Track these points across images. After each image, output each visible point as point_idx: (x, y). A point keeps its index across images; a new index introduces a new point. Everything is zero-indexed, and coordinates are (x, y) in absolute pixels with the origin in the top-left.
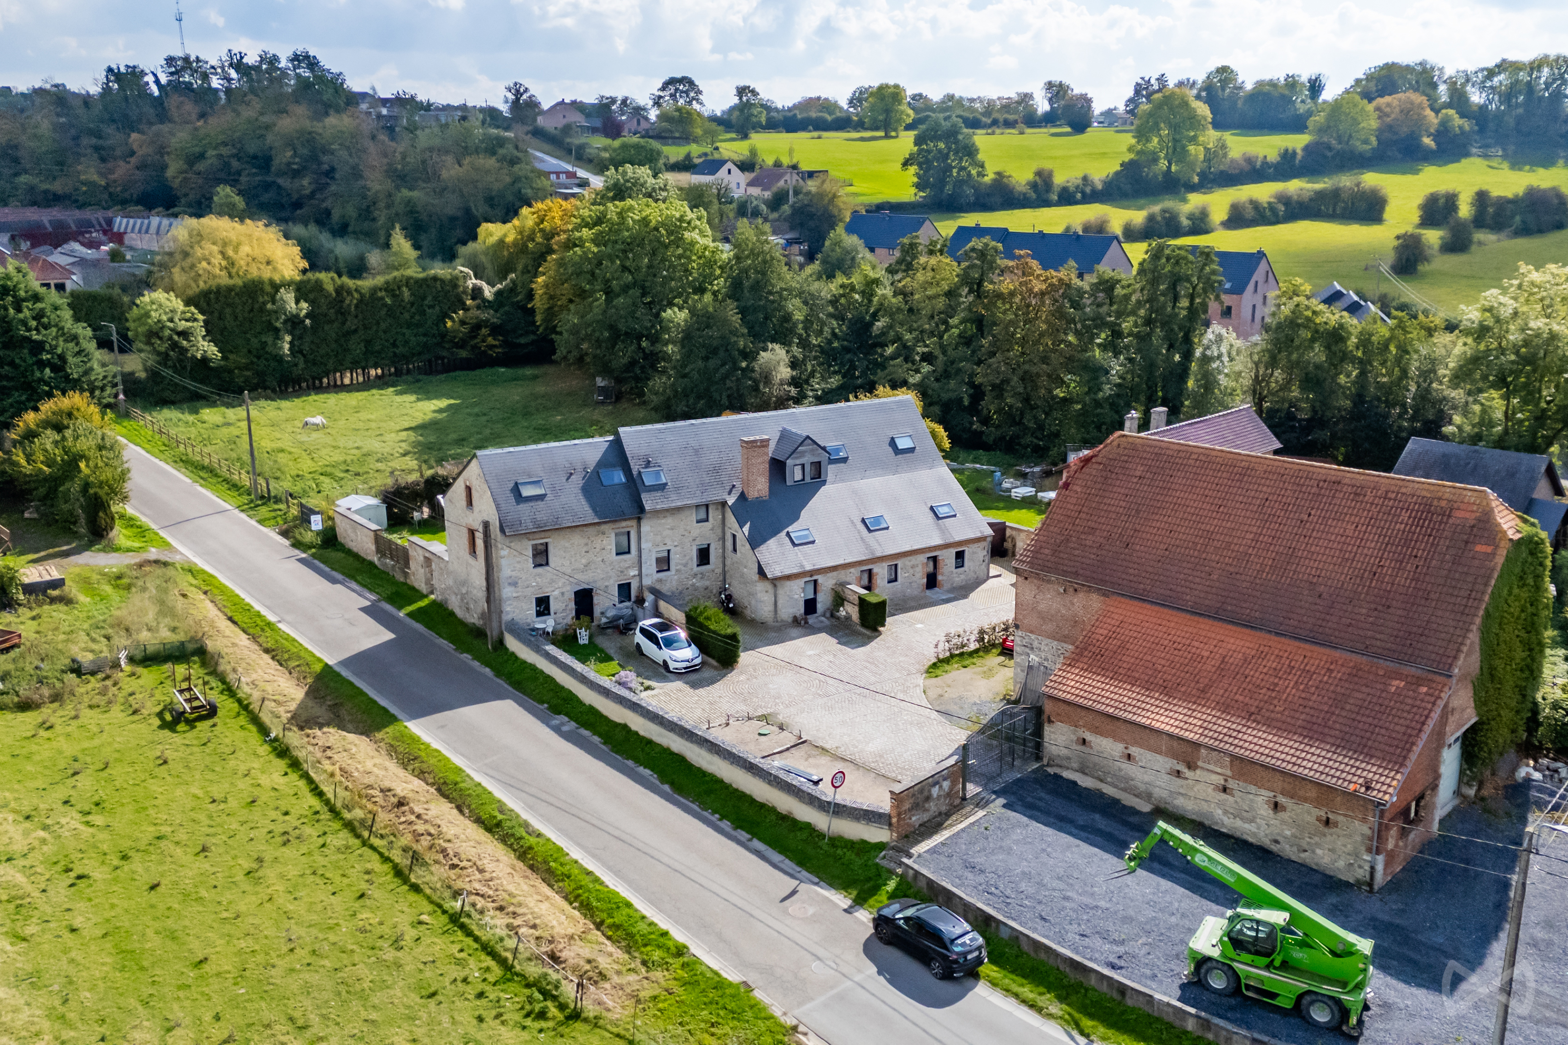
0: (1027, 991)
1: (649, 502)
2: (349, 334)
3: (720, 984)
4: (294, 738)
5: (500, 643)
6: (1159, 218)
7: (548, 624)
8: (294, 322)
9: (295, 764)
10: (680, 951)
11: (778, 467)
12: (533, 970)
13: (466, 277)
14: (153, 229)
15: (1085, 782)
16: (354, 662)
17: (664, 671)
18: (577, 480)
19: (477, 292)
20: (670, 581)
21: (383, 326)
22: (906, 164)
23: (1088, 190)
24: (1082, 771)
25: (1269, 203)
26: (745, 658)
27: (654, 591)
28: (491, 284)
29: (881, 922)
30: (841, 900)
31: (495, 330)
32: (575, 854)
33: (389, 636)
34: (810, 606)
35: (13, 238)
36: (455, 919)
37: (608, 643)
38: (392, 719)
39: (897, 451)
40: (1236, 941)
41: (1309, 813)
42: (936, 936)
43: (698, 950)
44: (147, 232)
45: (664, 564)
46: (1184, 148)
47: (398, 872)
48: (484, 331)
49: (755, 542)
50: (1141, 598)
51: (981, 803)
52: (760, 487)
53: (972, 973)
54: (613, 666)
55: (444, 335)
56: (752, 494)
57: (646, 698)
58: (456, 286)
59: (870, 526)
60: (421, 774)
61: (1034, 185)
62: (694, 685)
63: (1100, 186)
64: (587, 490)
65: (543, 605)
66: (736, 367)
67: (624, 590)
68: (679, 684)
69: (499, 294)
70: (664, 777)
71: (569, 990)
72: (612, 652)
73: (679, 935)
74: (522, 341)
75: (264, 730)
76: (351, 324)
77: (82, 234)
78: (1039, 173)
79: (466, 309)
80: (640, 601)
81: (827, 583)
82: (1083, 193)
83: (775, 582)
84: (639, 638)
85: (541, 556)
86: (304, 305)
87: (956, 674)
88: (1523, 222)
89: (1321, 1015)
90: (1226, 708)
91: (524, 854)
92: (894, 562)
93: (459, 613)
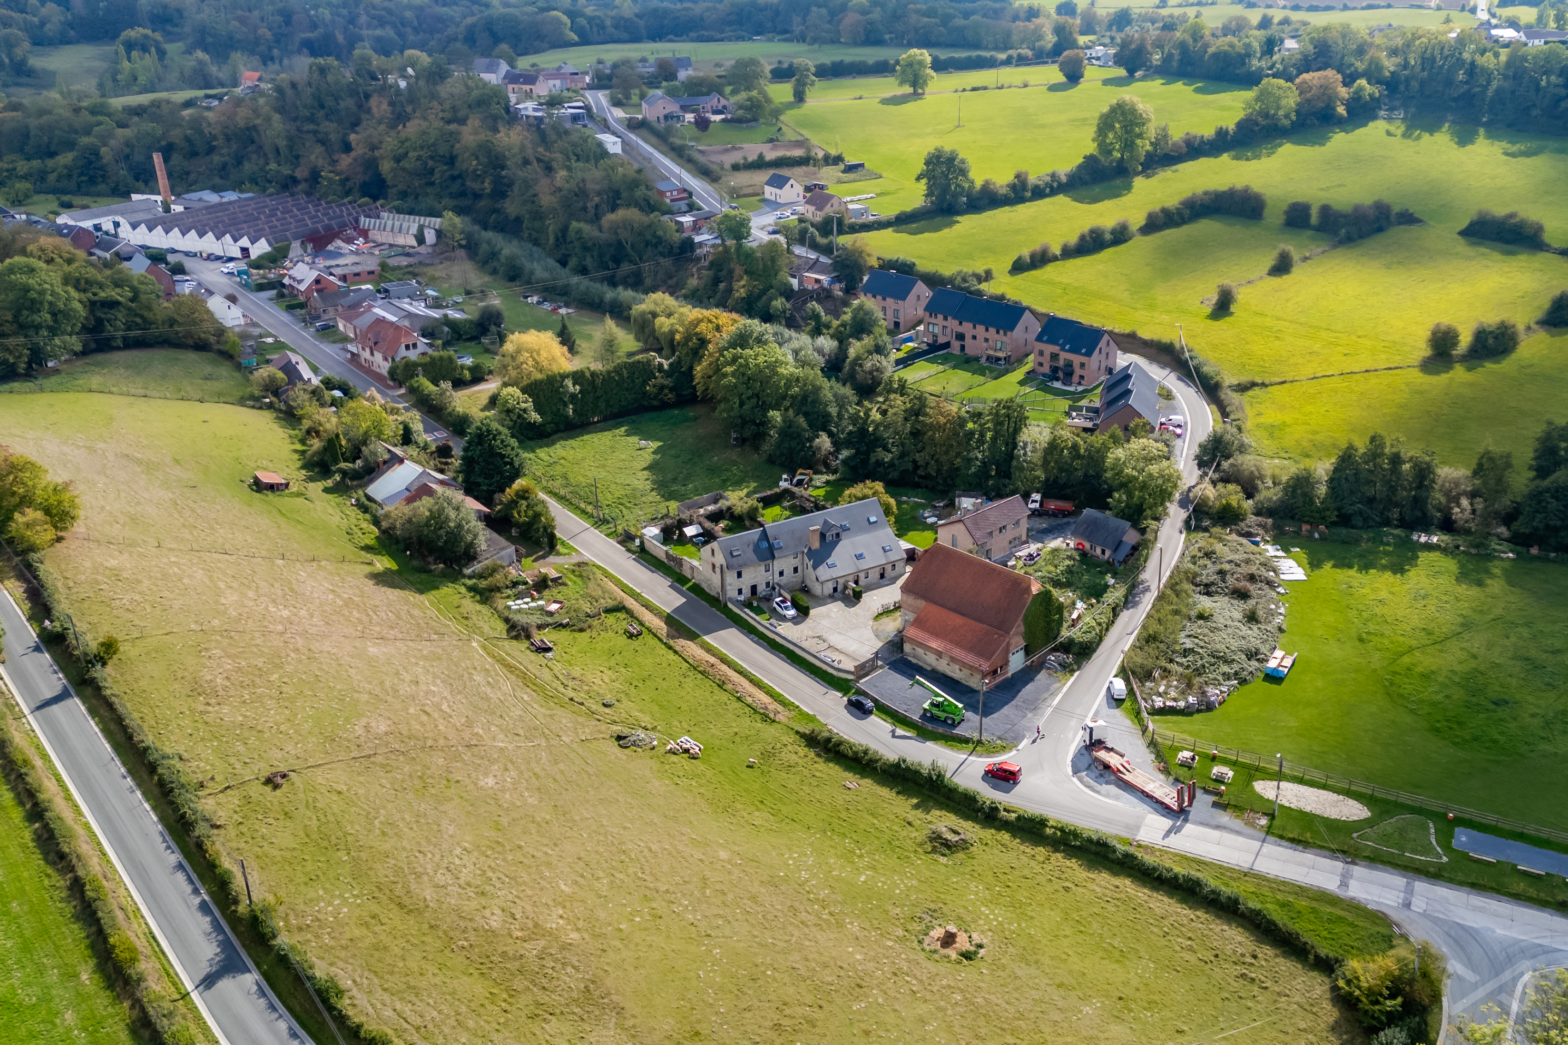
0: (884, 717)
1: (776, 553)
2: (598, 398)
3: (808, 714)
4: (671, 642)
5: (726, 605)
6: (1088, 238)
7: (742, 598)
8: (573, 396)
9: (676, 652)
10: (798, 707)
11: (823, 536)
12: (762, 711)
13: (655, 358)
14: (388, 228)
15: (914, 661)
16: (676, 610)
17: (784, 618)
18: (751, 547)
19: (661, 365)
20: (784, 580)
21: (615, 391)
22: (918, 179)
23: (1055, 185)
24: (914, 657)
25: (1177, 209)
26: (812, 612)
27: (778, 585)
28: (667, 359)
29: (849, 701)
30: (840, 695)
31: (671, 389)
32: (766, 681)
33: (684, 600)
34: (835, 589)
35: (303, 242)
36: (739, 698)
37: (764, 606)
38: (699, 636)
39: (870, 523)
40: (932, 704)
41: (967, 672)
42: (862, 703)
43: (802, 707)
44: (384, 230)
45: (781, 574)
46: (1133, 142)
47: (719, 685)
48: (666, 391)
49: (815, 567)
50: (936, 603)
51: (881, 667)
52: (816, 545)
53: (870, 712)
54: (767, 616)
55: (645, 393)
56: (813, 548)
57: (779, 630)
58: (650, 365)
59: (859, 557)
60: (714, 655)
61: (1013, 187)
62: (796, 624)
63: (1064, 179)
64: (755, 551)
65: (740, 592)
66: (804, 446)
67: (768, 584)
68: (790, 624)
69: (671, 365)
70: (788, 657)
71: (772, 716)
72: (765, 609)
73: (797, 703)
74: (685, 393)
75: (660, 640)
76: (599, 393)
77: (341, 232)
78: (1017, 176)
79: (655, 378)
80: (774, 588)
81: (841, 581)
82: (1052, 187)
83: (822, 583)
84: (775, 605)
85: (739, 575)
86: (578, 387)
87: (885, 620)
88: (1348, 233)
89: (950, 722)
90: (951, 641)
91: (751, 681)
92: (867, 572)
93: (707, 590)
